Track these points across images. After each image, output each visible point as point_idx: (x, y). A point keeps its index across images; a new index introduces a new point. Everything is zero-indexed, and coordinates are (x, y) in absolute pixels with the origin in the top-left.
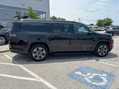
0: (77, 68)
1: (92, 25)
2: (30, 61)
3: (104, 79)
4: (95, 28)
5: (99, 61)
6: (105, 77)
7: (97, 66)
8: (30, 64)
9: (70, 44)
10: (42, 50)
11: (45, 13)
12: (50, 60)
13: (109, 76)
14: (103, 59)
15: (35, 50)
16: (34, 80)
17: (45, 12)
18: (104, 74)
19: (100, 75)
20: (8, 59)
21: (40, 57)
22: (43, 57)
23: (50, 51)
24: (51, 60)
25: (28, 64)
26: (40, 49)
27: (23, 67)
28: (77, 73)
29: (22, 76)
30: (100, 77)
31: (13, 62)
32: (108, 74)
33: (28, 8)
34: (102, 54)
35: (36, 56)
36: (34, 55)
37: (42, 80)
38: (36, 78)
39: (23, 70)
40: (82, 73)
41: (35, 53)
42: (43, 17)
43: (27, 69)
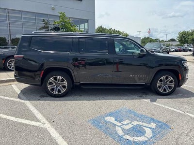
0: (112, 111)
1: (173, 40)
2: (43, 96)
3: (148, 131)
4: (178, 46)
5: (155, 101)
6: (151, 128)
7: (148, 110)
8: (43, 100)
9: (118, 71)
10: (62, 81)
11: (88, 22)
12: (75, 97)
13: (160, 127)
14: (163, 100)
15: (51, 79)
16: (35, 125)
17: (88, 20)
18: (152, 124)
19: (145, 124)
20: (15, 92)
21: (59, 91)
22: (63, 91)
23: (75, 81)
24: (77, 97)
25: (39, 100)
26: (60, 77)
27: (30, 105)
28: (108, 119)
29: (22, 117)
30: (142, 128)
31: (19, 97)
32: (160, 124)
33: (59, 15)
34: (165, 90)
35: (53, 90)
36: (49, 87)
37: (48, 126)
38: (40, 122)
39: (28, 109)
40: (116, 120)
41: (50, 83)
42: (85, 29)
43: (34, 108)
